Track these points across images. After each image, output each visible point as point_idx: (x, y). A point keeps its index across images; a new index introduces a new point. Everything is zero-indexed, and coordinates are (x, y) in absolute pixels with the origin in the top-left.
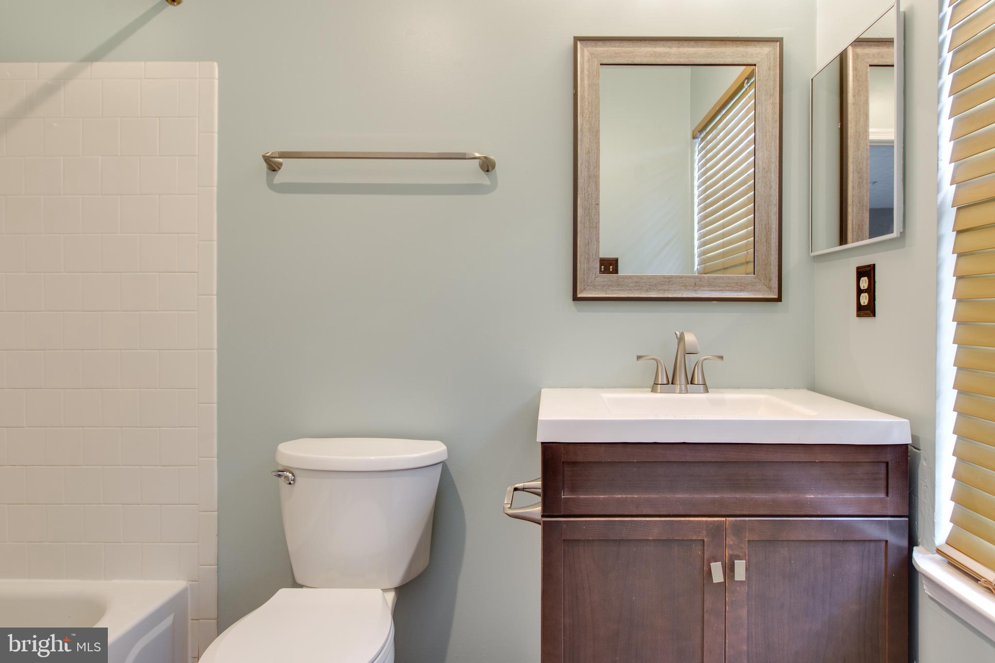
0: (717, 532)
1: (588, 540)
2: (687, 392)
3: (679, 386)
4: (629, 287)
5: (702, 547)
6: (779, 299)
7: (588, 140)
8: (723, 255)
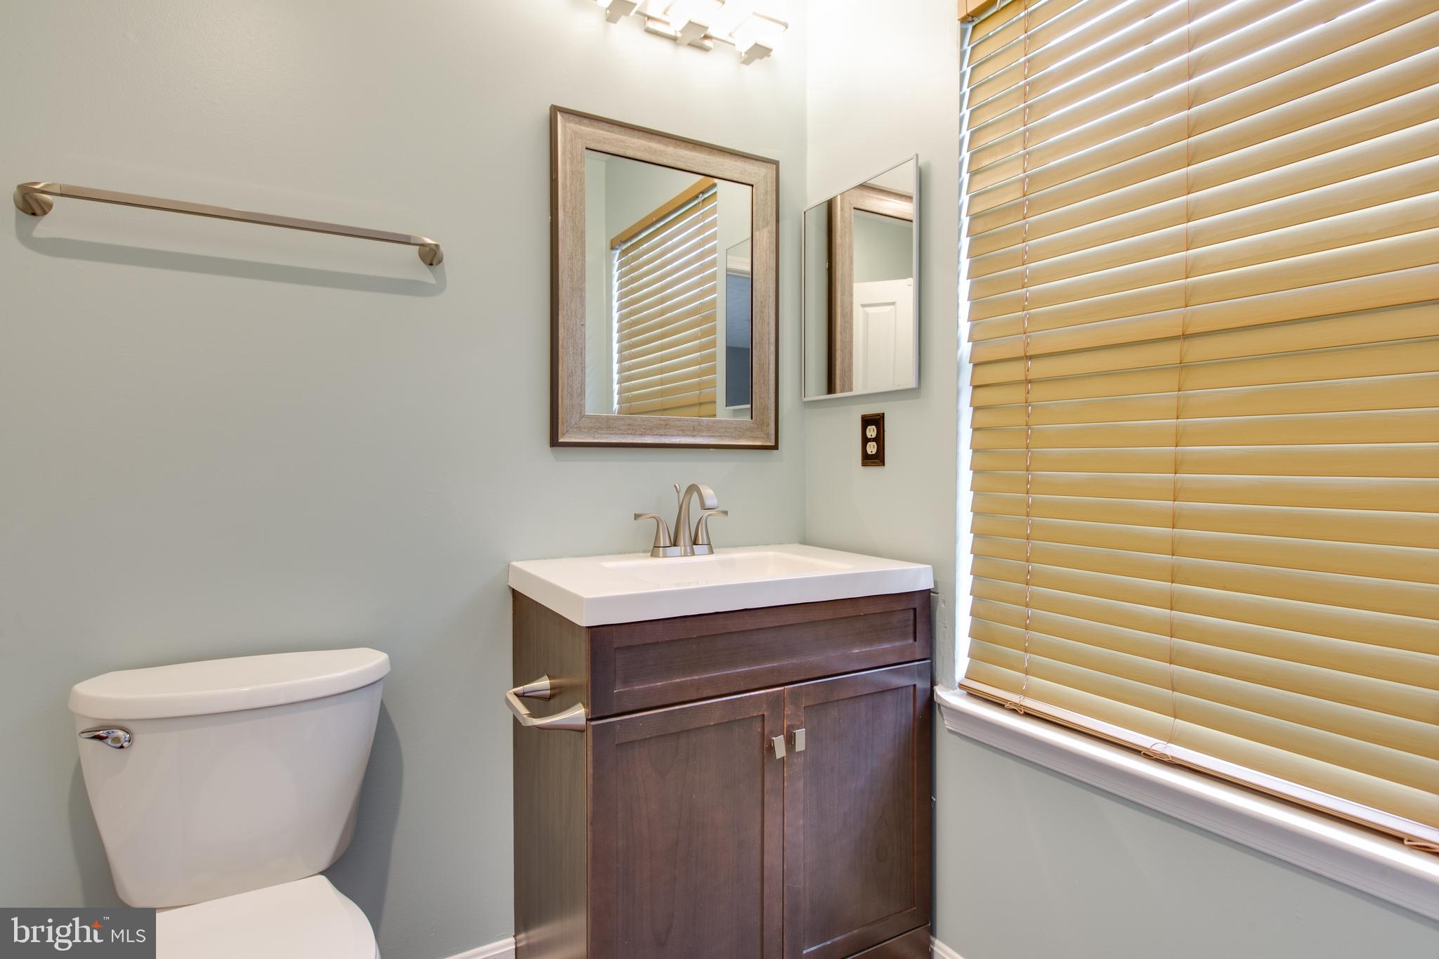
0: (776, 703)
1: (645, 739)
2: (693, 554)
3: (683, 548)
4: (620, 430)
5: (761, 723)
6: (776, 447)
7: (571, 241)
8: (662, 393)
